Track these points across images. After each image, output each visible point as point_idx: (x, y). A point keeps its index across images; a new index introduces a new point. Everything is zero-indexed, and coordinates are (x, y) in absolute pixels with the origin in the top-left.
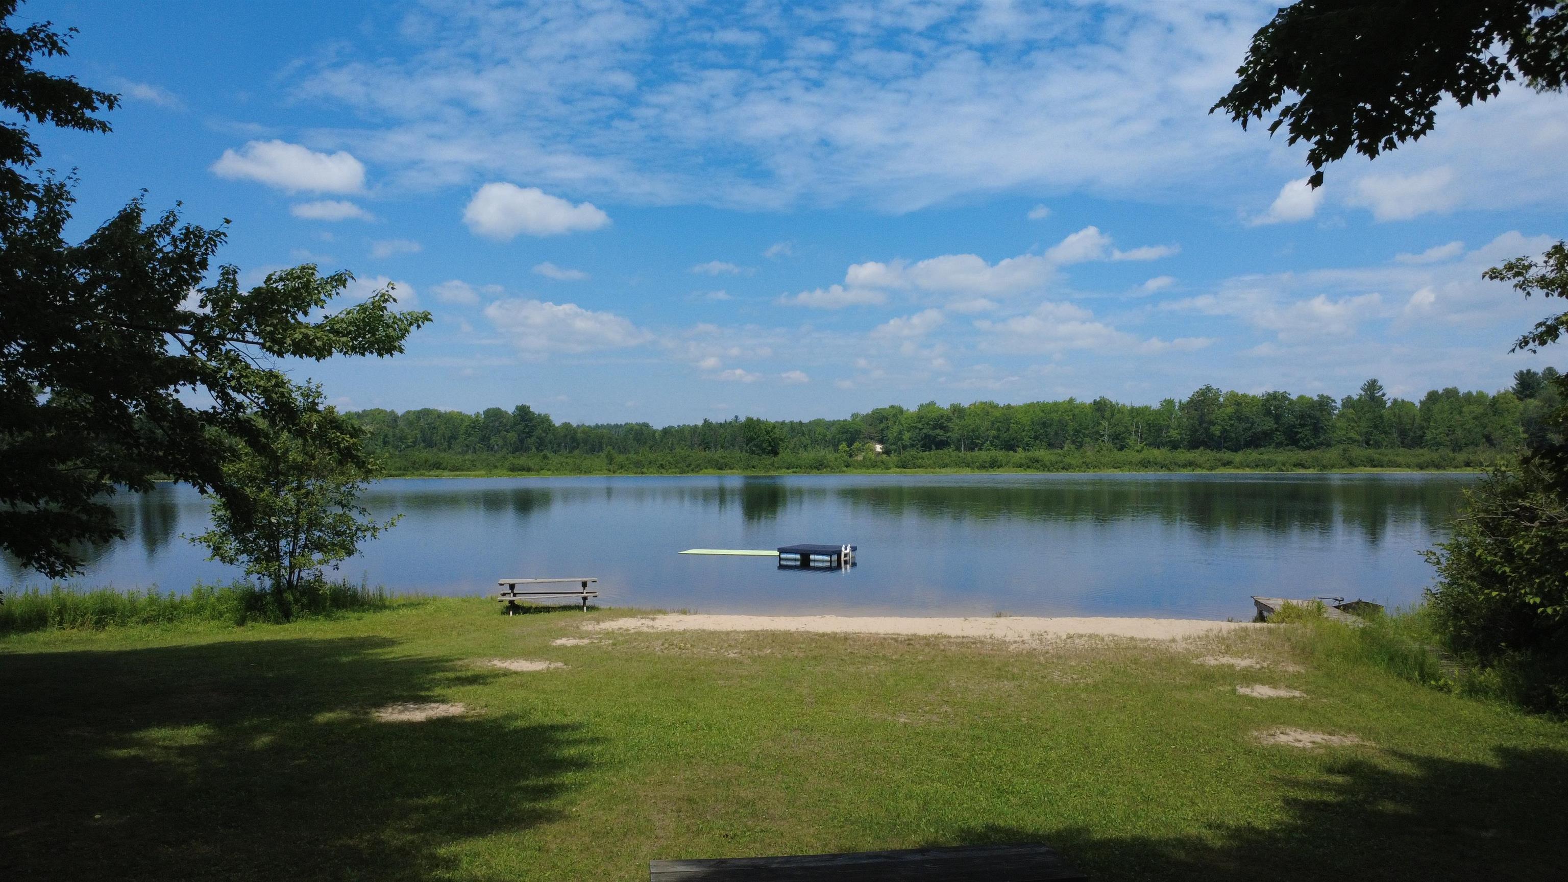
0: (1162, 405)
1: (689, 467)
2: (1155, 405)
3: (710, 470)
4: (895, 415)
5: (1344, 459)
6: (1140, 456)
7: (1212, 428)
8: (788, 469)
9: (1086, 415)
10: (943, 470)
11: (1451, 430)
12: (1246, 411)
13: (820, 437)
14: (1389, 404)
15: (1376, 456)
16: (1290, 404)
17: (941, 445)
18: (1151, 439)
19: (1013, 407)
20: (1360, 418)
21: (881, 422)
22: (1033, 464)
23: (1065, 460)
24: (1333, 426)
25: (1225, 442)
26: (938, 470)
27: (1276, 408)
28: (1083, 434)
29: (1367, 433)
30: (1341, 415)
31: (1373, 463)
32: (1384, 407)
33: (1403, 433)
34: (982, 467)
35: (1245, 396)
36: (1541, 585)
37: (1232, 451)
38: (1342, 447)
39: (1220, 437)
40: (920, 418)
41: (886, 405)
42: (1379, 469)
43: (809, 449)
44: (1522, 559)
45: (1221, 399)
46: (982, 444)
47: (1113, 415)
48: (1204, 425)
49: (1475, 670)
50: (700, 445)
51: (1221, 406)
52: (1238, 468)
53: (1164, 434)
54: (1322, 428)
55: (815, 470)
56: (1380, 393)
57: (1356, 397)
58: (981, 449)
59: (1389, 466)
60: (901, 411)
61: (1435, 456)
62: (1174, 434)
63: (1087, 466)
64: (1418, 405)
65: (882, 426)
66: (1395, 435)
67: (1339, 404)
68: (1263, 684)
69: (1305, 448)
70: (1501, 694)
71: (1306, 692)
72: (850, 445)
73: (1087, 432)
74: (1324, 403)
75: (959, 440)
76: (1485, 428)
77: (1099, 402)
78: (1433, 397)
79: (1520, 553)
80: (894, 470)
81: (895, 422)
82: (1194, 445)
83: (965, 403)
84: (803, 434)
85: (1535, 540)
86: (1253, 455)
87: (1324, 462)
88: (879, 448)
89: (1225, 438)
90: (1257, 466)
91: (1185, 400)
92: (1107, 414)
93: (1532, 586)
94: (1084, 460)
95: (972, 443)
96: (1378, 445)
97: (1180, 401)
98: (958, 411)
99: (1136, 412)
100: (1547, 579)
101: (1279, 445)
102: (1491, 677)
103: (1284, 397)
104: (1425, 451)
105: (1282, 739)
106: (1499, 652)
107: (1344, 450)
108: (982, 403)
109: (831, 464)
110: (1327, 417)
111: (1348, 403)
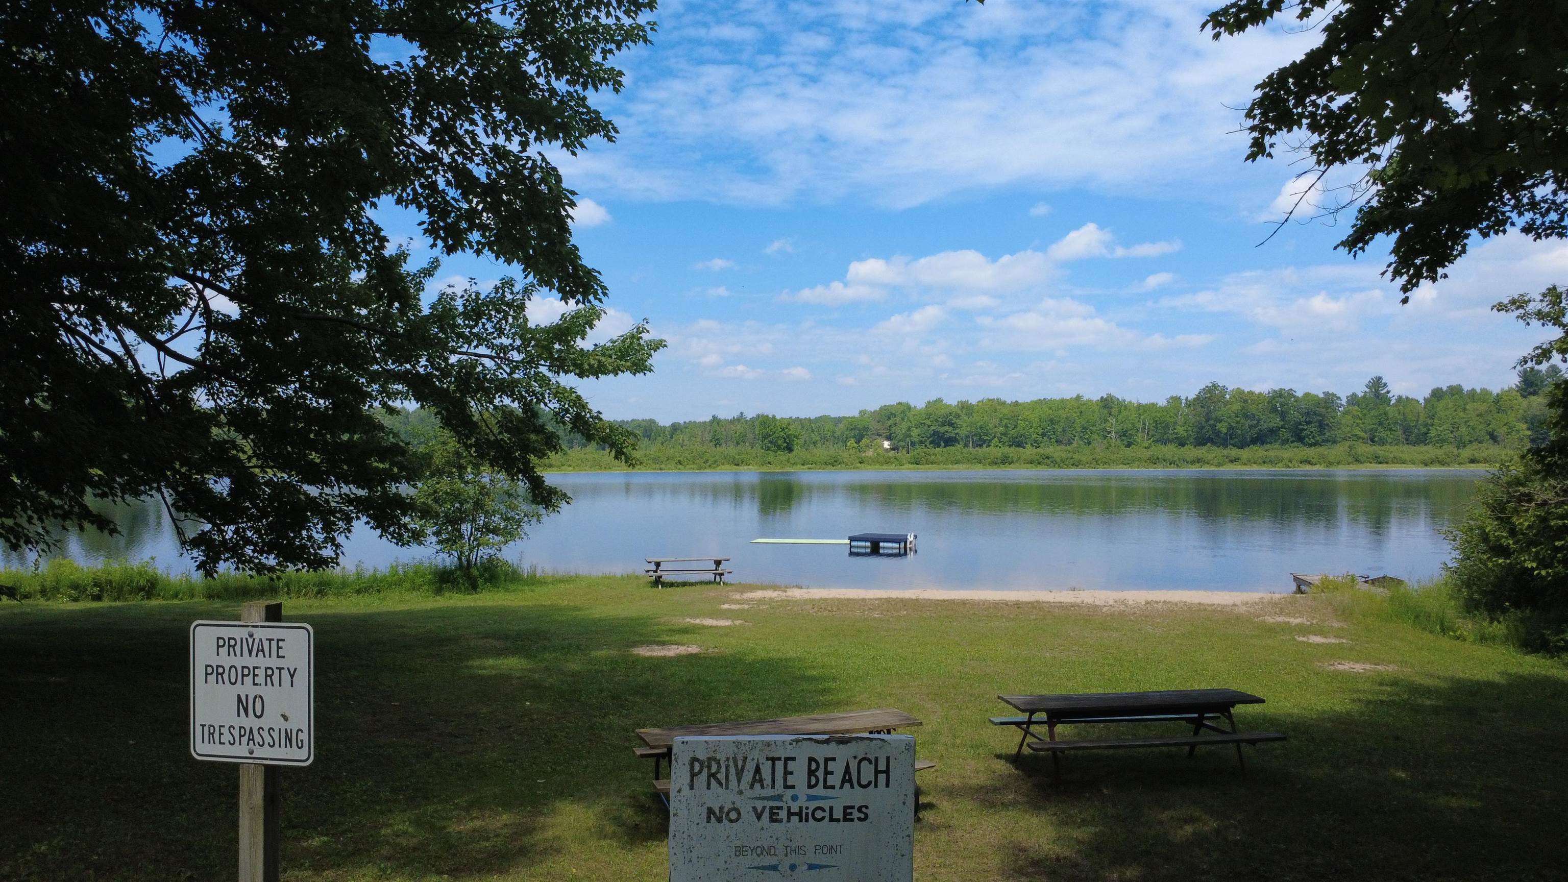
0: (1168, 402)
1: (705, 463)
2: (1162, 402)
3: (727, 467)
4: (903, 412)
5: (1350, 455)
6: (1148, 454)
7: (1219, 425)
8: (803, 465)
9: (1093, 412)
10: (955, 466)
11: (1455, 427)
12: (1253, 409)
13: (829, 434)
14: (1393, 401)
15: (1381, 453)
16: (1296, 401)
17: (950, 442)
18: (1158, 436)
19: (1020, 404)
20: (1365, 415)
21: (889, 418)
22: (1045, 460)
23: (1075, 456)
24: (1339, 423)
25: (1231, 438)
26: (951, 466)
27: (1282, 406)
28: (1091, 430)
29: (1371, 430)
30: (1346, 413)
31: (1378, 460)
32: (1389, 405)
33: (1407, 430)
34: (994, 463)
35: (1251, 393)
36: (1537, 553)
37: (1239, 447)
38: (1347, 444)
39: (1226, 434)
40: (929, 416)
41: (893, 402)
42: (1385, 465)
43: (819, 445)
44: (1523, 534)
45: (1228, 397)
46: (990, 441)
47: (1120, 412)
48: (1211, 422)
49: (1485, 624)
50: (711, 441)
51: (1226, 403)
52: (1245, 464)
53: (1171, 431)
54: (1327, 425)
55: (830, 466)
56: (1385, 391)
57: (1360, 394)
58: (989, 446)
59: (1393, 463)
60: (909, 408)
61: (1440, 453)
62: (1181, 430)
63: (1096, 462)
64: (1422, 401)
65: (890, 422)
66: (1400, 432)
67: (1344, 401)
68: (1316, 635)
69: (1311, 445)
70: (1506, 640)
71: (1351, 640)
72: (858, 442)
73: (1094, 428)
74: (1329, 400)
75: (968, 437)
76: (1489, 425)
77: (1106, 399)
78: (1437, 394)
79: (1521, 529)
80: (907, 466)
81: (903, 419)
82: (1201, 441)
83: (973, 401)
84: (813, 431)
85: (1532, 519)
86: (1258, 451)
87: (1331, 459)
88: (886, 444)
89: (1231, 435)
90: (1264, 462)
91: (1192, 396)
92: (1114, 411)
93: (1530, 554)
94: (1094, 456)
95: (981, 439)
96: (1383, 442)
97: (1187, 399)
98: (965, 407)
99: (1142, 409)
100: (1542, 549)
101: (1285, 442)
102: (1499, 628)
103: (1290, 393)
104: (1429, 448)
105: (1341, 667)
106: (1504, 611)
107: (1350, 447)
108: (990, 400)
109: (845, 460)
110: (1333, 414)
111: (1353, 400)
